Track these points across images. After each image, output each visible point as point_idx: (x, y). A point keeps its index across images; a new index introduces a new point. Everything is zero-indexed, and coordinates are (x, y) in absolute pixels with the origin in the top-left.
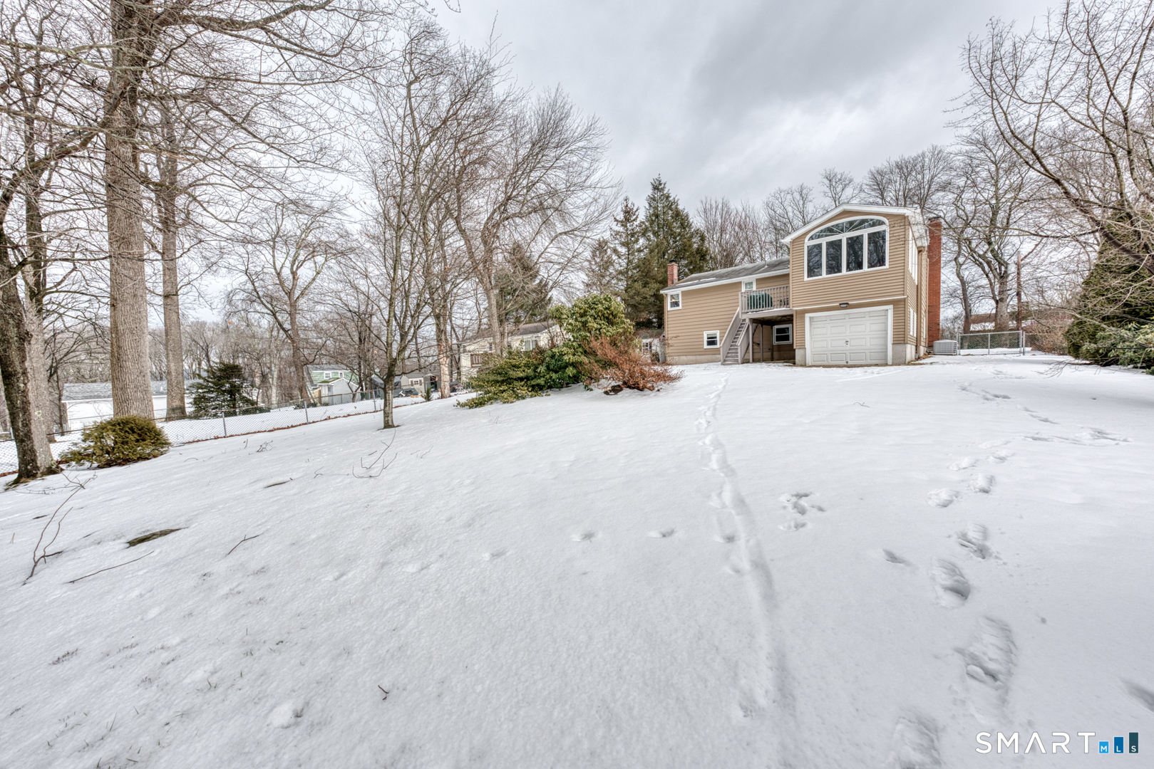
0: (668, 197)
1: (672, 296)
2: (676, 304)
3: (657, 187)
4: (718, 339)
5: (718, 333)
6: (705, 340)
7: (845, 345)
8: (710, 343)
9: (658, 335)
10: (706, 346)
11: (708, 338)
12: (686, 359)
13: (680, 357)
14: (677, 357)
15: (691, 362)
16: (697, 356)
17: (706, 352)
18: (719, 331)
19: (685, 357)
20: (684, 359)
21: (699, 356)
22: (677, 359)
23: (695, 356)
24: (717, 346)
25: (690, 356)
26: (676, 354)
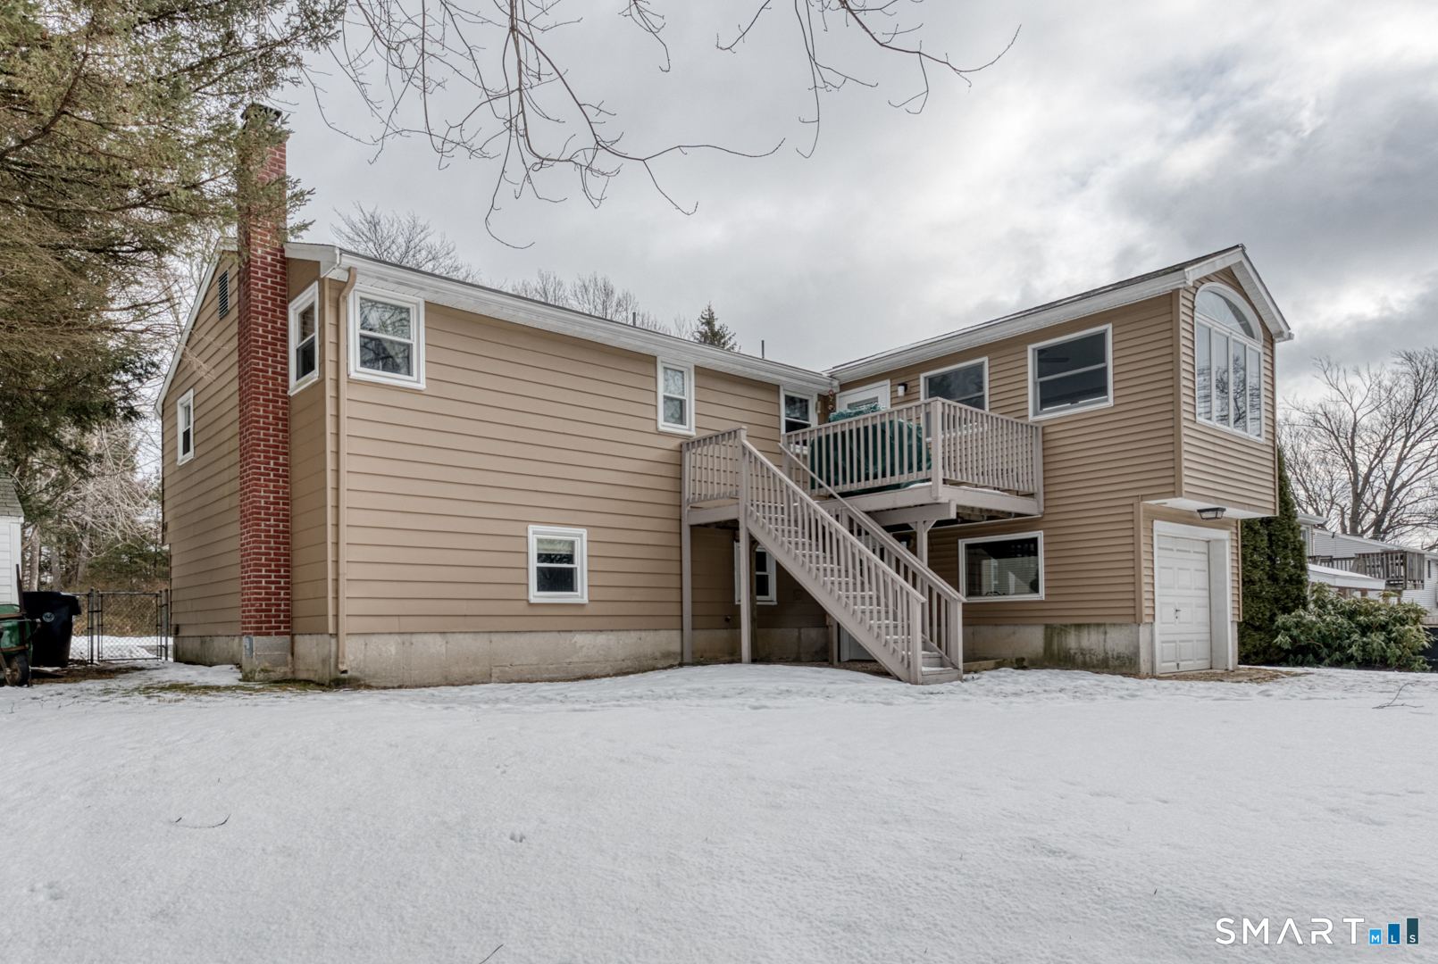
4: (581, 565)
5: (580, 541)
6: (533, 565)
8: (546, 580)
10: (534, 593)
11: (542, 557)
12: (444, 649)
13: (415, 638)
14: (397, 638)
15: (470, 670)
16: (495, 637)
17: (537, 620)
18: (584, 532)
19: (438, 638)
20: (433, 647)
21: (505, 635)
22: (393, 650)
23: (486, 635)
24: (577, 596)
25: (461, 636)
26: (394, 624)
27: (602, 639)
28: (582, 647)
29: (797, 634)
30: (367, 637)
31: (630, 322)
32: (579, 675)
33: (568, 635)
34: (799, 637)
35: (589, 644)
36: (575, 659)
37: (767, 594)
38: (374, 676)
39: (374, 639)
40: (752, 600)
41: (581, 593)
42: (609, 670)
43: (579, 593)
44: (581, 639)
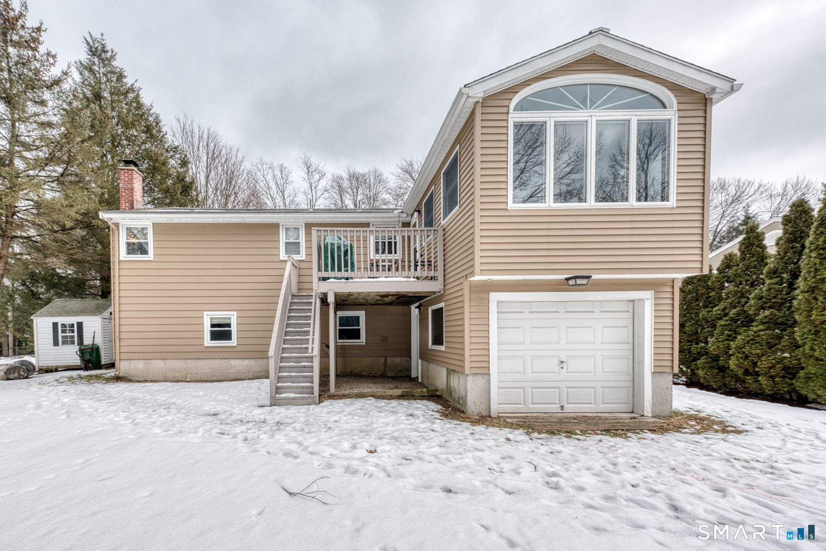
0: (121, 77)
1: (129, 230)
2: (141, 249)
3: (98, 51)
4: (234, 329)
5: (233, 318)
6: (207, 329)
7: (557, 369)
8: (215, 336)
9: (97, 311)
10: (208, 342)
11: (213, 326)
12: (164, 366)
13: (151, 362)
14: (143, 361)
15: (176, 375)
16: (188, 361)
17: (208, 354)
18: (235, 313)
19: (161, 362)
20: (159, 366)
21: (193, 360)
22: (141, 366)
23: (184, 360)
24: (232, 343)
25: (172, 361)
26: (141, 356)
27: (246, 362)
28: (234, 366)
29: (384, 360)
30: (130, 361)
31: (274, 208)
32: (233, 378)
33: (227, 360)
34: (386, 362)
35: (238, 365)
36: (231, 371)
37: (359, 338)
38: (133, 376)
39: (133, 361)
40: (336, 342)
41: (234, 342)
42: (250, 376)
43: (233, 341)
44: (234, 362)
